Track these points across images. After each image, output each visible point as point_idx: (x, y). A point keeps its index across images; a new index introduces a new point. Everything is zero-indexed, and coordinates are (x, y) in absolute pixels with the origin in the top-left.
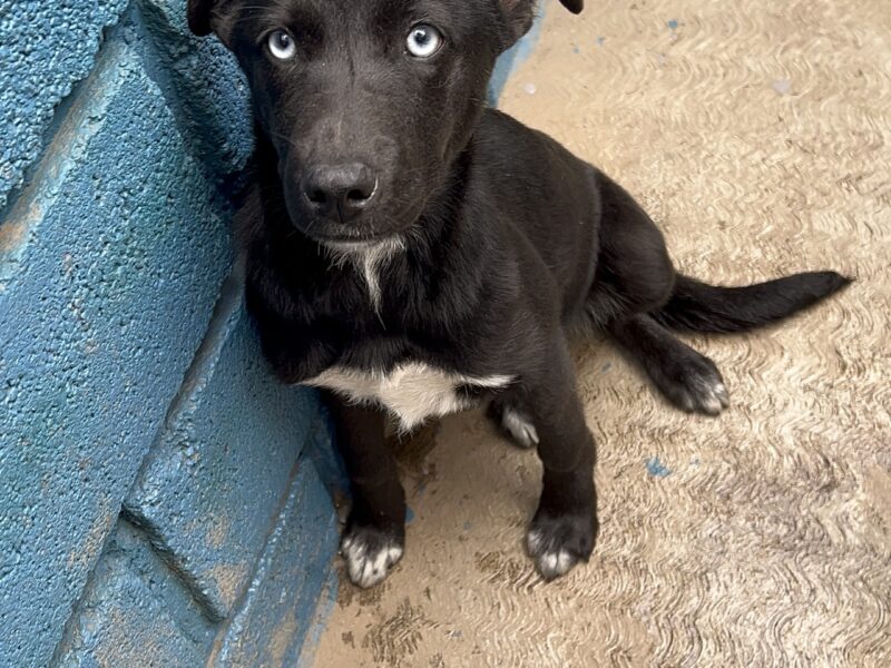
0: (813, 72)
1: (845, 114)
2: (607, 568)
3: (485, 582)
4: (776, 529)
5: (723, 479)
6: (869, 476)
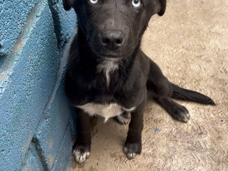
0: (187, 30)
1: (196, 40)
2: (145, 156)
3: (113, 161)
4: (188, 145)
5: (174, 132)
6: (210, 131)
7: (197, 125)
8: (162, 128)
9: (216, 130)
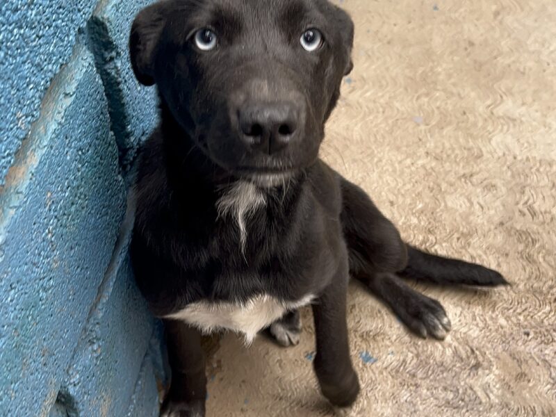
0: (436, 112)
1: (458, 137)
4: (446, 395)
5: (410, 363)
6: (499, 359)
7: (467, 344)
8: (381, 354)
9: (512, 356)
